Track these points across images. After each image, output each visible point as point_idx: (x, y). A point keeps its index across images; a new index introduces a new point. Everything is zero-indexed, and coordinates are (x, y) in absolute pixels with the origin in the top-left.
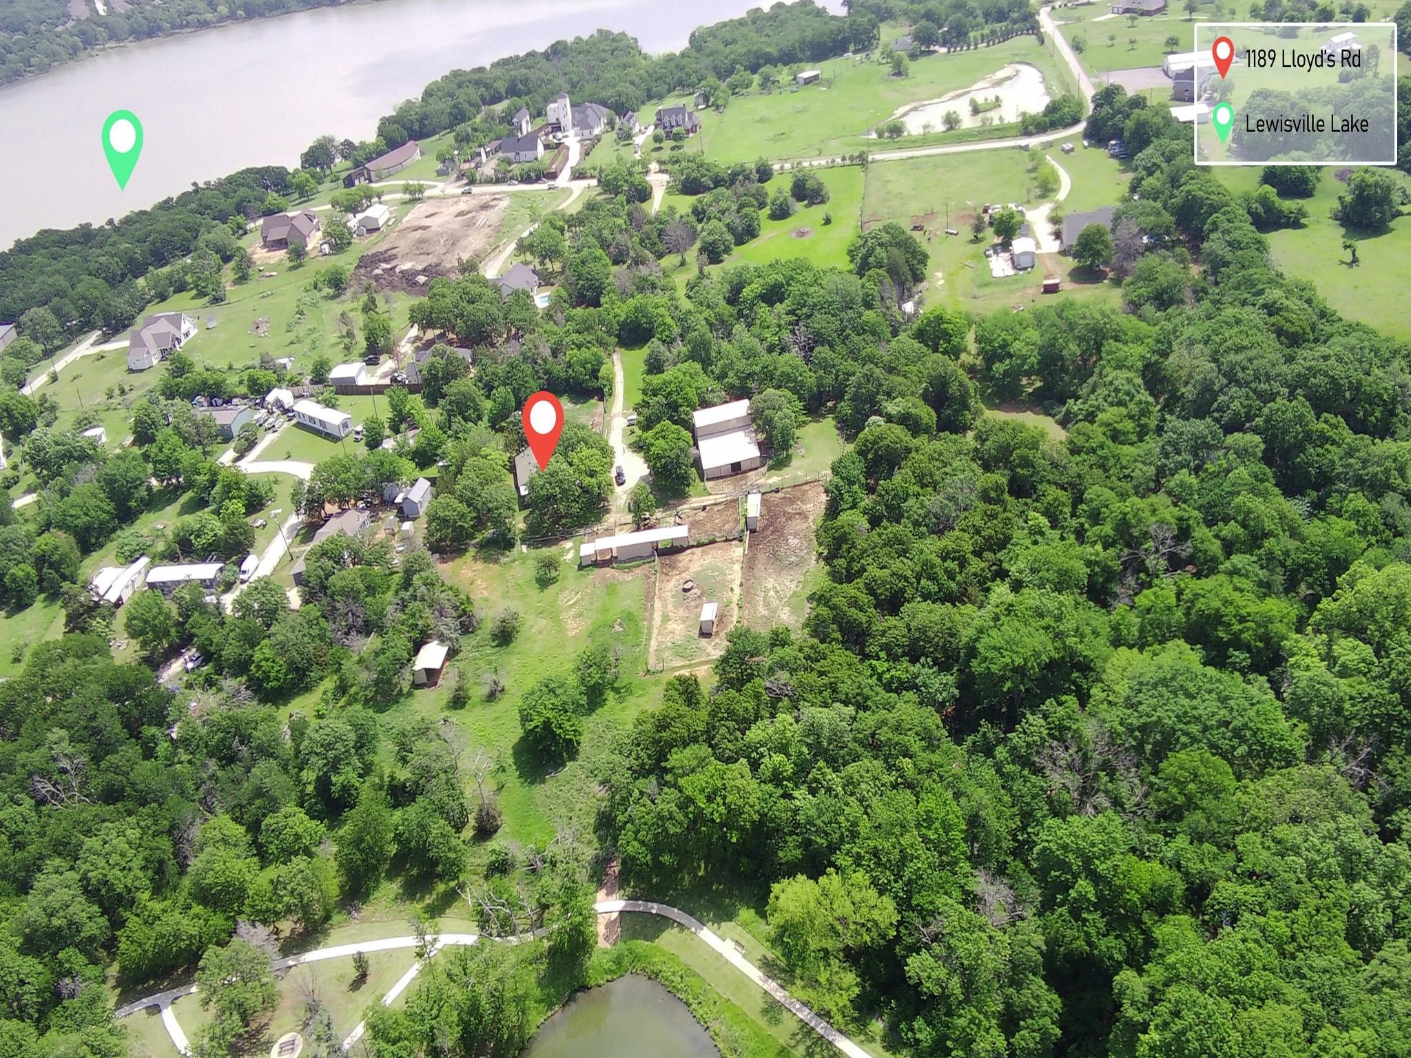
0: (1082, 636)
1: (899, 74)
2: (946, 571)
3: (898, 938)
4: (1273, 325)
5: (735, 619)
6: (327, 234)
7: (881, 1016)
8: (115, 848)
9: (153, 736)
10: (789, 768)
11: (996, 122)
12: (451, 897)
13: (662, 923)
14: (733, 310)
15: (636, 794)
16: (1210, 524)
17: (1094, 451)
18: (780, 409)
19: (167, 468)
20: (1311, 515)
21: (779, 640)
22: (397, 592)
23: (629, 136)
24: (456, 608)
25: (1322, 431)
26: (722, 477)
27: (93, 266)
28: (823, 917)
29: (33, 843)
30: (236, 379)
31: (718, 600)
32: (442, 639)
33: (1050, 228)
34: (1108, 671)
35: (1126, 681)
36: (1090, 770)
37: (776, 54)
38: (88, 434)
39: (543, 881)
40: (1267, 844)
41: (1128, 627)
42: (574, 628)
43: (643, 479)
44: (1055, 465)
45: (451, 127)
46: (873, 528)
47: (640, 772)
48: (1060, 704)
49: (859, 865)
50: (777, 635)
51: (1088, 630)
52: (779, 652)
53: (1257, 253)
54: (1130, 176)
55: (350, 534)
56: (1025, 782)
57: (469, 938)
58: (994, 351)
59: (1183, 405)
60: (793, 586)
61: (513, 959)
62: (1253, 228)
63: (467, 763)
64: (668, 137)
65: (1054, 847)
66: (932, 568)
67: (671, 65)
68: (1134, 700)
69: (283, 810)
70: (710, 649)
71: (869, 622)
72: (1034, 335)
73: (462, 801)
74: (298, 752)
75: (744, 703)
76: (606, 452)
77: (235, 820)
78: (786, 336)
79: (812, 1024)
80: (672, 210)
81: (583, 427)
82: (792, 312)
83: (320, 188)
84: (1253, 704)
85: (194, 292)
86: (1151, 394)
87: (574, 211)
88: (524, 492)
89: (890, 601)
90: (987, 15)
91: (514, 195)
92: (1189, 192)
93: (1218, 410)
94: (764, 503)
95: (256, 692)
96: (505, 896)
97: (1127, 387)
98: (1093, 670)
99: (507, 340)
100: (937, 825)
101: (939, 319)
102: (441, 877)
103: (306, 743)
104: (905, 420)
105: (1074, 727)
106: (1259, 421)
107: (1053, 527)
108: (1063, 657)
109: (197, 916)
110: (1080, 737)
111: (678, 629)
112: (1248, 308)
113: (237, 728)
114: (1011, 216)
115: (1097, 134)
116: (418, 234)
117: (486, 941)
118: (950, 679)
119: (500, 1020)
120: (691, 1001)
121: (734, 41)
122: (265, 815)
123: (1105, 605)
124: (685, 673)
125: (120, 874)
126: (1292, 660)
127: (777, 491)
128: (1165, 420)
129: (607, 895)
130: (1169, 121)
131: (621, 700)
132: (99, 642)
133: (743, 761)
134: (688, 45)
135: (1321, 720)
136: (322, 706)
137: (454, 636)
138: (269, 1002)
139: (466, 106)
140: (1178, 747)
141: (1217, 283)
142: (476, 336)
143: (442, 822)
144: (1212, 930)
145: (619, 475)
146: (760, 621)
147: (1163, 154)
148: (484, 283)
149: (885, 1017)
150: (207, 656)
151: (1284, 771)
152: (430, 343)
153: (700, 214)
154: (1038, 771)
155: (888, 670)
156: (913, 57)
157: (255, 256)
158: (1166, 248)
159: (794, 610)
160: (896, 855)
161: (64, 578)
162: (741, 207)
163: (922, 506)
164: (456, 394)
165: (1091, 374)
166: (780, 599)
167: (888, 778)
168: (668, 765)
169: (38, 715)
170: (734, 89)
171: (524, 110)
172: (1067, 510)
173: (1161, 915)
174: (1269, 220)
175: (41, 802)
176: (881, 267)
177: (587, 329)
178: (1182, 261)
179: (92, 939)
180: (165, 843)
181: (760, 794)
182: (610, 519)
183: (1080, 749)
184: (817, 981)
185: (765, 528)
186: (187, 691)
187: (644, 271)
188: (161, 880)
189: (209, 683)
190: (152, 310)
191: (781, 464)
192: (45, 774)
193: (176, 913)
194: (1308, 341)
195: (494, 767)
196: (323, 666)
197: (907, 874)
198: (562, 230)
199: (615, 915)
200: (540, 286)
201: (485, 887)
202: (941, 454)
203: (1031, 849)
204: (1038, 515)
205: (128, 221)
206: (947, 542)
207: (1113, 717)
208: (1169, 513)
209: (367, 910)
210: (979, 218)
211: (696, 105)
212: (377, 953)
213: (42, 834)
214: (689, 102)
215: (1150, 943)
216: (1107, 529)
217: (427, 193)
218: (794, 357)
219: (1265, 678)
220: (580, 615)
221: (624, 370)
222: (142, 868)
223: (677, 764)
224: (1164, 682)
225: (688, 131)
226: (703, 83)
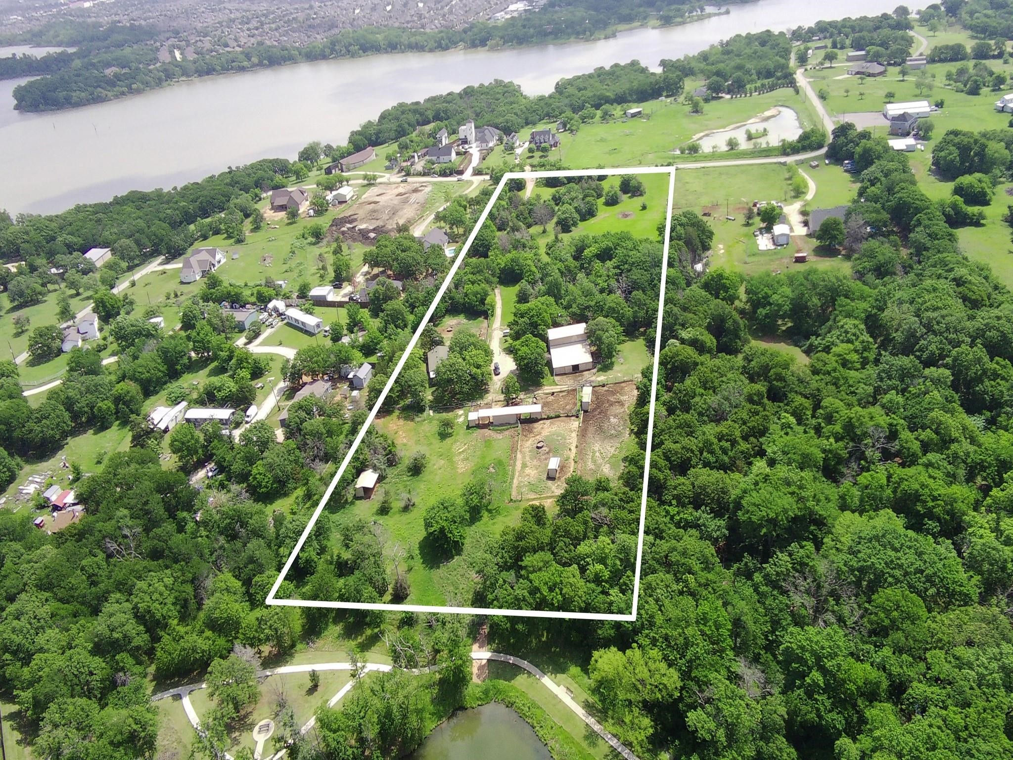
0: (819, 501)
1: (696, 112)
2: (721, 448)
3: (681, 698)
4: (960, 293)
5: (572, 469)
6: (312, 203)
7: (668, 750)
8: (156, 589)
9: (184, 518)
10: (606, 574)
11: (764, 146)
12: (374, 640)
13: (516, 670)
14: (577, 264)
15: (501, 581)
16: (912, 429)
17: (829, 373)
18: (607, 331)
19: (202, 346)
20: (986, 428)
21: (602, 486)
22: (347, 436)
23: (512, 148)
24: (385, 449)
25: (995, 370)
26: (565, 374)
27: (162, 215)
28: (628, 678)
29: (103, 582)
30: (249, 292)
31: (561, 456)
32: (375, 469)
33: (800, 218)
34: (837, 527)
35: (849, 535)
36: (821, 596)
37: (613, 97)
38: (152, 321)
39: (436, 634)
40: (949, 659)
41: (852, 497)
42: (462, 467)
43: (512, 372)
44: (801, 381)
45: (396, 139)
46: (669, 415)
47: (504, 567)
48: (802, 547)
49: (655, 645)
50: (600, 482)
51: (822, 498)
52: (602, 495)
53: (950, 243)
54: (859, 185)
55: (318, 396)
56: (774, 599)
57: (386, 668)
58: (759, 300)
59: (894, 346)
60: (612, 450)
61: (415, 683)
62: (947, 225)
63: (387, 552)
64: (538, 149)
65: (795, 647)
66: (711, 445)
67: (542, 103)
68: (855, 549)
69: (267, 573)
70: (554, 488)
71: (666, 479)
72: (787, 291)
73: (384, 576)
74: (278, 535)
75: (576, 527)
76: (488, 353)
77: (235, 576)
78: (613, 283)
79: (619, 750)
80: (538, 197)
81: (474, 336)
82: (617, 267)
83: (310, 174)
84: (941, 560)
85: (225, 235)
86: (871, 336)
87: (473, 195)
88: (432, 375)
89: (680, 466)
90: (759, 74)
91: (435, 183)
92: (900, 198)
93: (919, 350)
94: (594, 392)
95: (252, 494)
96: (411, 642)
97: (853, 331)
98: (825, 525)
99: (426, 277)
100: (710, 623)
101: (720, 276)
102: (369, 625)
103: (283, 530)
104: (694, 343)
105: (811, 564)
106: (948, 360)
107: (799, 424)
108: (804, 515)
109: (208, 638)
110: (815, 571)
111: (532, 473)
112: (942, 281)
113: (239, 516)
114: (773, 209)
115: (836, 155)
116: (372, 206)
117: (397, 670)
118: (722, 523)
119: (405, 724)
120: (535, 724)
121: (585, 89)
122: (254, 575)
123: (835, 481)
124: (537, 503)
125: (158, 606)
126: (970, 530)
127: (603, 386)
128: (881, 355)
129: (480, 647)
130: (887, 149)
131: (492, 518)
132: (153, 454)
133: (576, 566)
134: (554, 90)
135: (990, 574)
136: (295, 507)
137: (383, 467)
138: (253, 698)
139: (406, 126)
140: (886, 585)
141: (920, 262)
142: (406, 273)
143: (370, 588)
144: (907, 716)
145: (496, 369)
146: (590, 472)
147: (882, 171)
148: (413, 239)
149: (671, 751)
150: (221, 468)
151: (962, 608)
152: (376, 276)
153: (557, 200)
154: (784, 592)
155: (678, 513)
156: (707, 100)
157: (265, 215)
158: (884, 236)
159: (613, 467)
160: (681, 640)
161: (132, 413)
162: (585, 196)
163: (705, 403)
164: (391, 310)
165: (828, 320)
166: (604, 458)
167: (675, 587)
168: (523, 564)
169: (111, 499)
170: (583, 120)
171: (444, 130)
172: (809, 413)
173: (871, 702)
174: (957, 220)
175: (110, 556)
176: (680, 240)
177: (478, 272)
178: (894, 246)
179: (138, 648)
180: (189, 588)
181: (586, 590)
182: (489, 397)
183: (815, 580)
184: (623, 721)
185: (594, 410)
186: (208, 490)
187: (518, 235)
188: (185, 612)
189: (222, 486)
190: (197, 245)
191: (606, 368)
192: (113, 538)
193: (194, 635)
194: (985, 305)
195: (406, 555)
196: (297, 480)
197: (689, 655)
198: (465, 208)
199: (484, 662)
200: (449, 242)
201: (398, 634)
202: (719, 368)
203: (778, 647)
204: (788, 415)
205: (185, 188)
206: (723, 428)
207: (840, 559)
208: (883, 420)
209: (320, 643)
210: (750, 210)
211: (558, 129)
212: (325, 672)
213: (109, 578)
214: (553, 127)
215: (863, 720)
216: (838, 428)
217: (379, 180)
218: (617, 298)
219: (950, 541)
220: (467, 459)
221: (502, 300)
222: (173, 604)
223: (529, 564)
224: (877, 538)
225: (551, 146)
226: (563, 115)
